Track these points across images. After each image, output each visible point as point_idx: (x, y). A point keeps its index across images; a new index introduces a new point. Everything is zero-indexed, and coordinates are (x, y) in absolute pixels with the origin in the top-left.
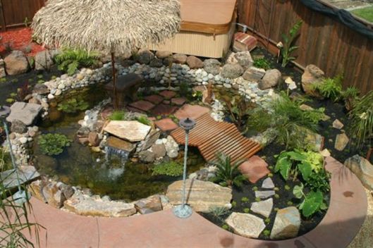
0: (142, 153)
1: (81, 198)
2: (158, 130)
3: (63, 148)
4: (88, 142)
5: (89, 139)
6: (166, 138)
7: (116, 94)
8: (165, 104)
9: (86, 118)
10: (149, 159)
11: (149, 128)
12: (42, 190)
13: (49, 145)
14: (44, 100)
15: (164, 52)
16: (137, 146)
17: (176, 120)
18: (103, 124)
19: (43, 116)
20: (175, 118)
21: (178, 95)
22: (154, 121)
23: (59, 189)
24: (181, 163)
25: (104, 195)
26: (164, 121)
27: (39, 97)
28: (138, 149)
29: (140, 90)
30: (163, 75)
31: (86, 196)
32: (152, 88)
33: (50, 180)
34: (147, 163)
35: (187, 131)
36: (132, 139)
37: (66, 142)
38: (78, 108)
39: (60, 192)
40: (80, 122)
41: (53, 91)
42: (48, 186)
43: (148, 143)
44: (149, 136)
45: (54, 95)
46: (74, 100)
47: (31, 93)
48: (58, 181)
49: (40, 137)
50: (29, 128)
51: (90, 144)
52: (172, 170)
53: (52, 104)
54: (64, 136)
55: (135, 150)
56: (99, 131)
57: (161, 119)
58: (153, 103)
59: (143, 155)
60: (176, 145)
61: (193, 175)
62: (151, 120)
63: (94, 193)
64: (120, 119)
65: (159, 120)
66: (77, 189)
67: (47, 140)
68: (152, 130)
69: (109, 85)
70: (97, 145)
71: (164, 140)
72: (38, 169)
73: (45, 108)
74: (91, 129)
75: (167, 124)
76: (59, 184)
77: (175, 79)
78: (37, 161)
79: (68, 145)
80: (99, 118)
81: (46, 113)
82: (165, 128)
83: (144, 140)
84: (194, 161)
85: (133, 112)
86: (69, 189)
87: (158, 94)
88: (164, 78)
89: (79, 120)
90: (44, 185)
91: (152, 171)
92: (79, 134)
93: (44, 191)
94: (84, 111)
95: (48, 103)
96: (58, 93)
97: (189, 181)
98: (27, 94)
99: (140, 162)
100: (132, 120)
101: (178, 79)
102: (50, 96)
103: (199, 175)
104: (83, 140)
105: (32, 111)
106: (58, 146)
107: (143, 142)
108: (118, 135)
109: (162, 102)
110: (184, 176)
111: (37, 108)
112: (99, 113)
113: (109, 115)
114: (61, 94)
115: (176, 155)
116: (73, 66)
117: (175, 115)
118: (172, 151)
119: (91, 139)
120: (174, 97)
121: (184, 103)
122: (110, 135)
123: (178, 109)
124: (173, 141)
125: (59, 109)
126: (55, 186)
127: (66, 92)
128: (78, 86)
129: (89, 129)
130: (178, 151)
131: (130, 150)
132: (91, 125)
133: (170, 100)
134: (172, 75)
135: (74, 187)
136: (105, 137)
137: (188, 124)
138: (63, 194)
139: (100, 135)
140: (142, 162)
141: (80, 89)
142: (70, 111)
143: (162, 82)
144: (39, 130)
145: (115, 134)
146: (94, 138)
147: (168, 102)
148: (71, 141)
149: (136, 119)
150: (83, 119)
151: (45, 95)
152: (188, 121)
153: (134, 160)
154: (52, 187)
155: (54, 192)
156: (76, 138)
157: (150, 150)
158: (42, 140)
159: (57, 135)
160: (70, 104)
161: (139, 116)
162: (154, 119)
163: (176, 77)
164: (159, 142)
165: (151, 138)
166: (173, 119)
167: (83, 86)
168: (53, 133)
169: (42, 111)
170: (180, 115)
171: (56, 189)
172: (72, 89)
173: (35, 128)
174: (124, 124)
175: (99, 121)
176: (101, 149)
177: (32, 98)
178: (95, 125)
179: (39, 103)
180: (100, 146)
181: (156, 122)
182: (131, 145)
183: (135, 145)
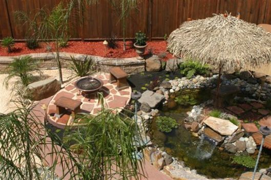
0: (228, 144)
1: (176, 167)
2: (243, 130)
3: (172, 128)
4: (190, 128)
5: (191, 126)
6: (248, 137)
7: (217, 98)
8: (252, 112)
9: (193, 111)
10: (232, 150)
11: (237, 127)
12: (151, 155)
13: (163, 124)
14: (167, 93)
15: (260, 73)
16: (225, 139)
17: (258, 126)
18: (204, 118)
19: (164, 103)
20: (258, 124)
21: (264, 108)
22: (242, 123)
23: (163, 157)
24: (255, 159)
25: (193, 169)
26: (249, 125)
27: (163, 90)
28: (226, 142)
29: (236, 98)
30: (256, 91)
31: (181, 166)
32: (245, 98)
33: (158, 149)
34: (230, 153)
35: (264, 136)
36: (222, 132)
37: (175, 125)
38: (189, 103)
39: (162, 159)
40: (188, 113)
41: (174, 88)
42: (156, 152)
43: (234, 138)
44: (235, 133)
45: (174, 90)
46: (187, 97)
47: (159, 86)
48: (163, 151)
49: (158, 117)
50: (153, 110)
51: (191, 130)
52: (247, 163)
53: (171, 96)
54: (175, 120)
55: (223, 141)
56: (200, 123)
57: (248, 123)
58: (244, 110)
59: (228, 146)
60: (254, 145)
61: (263, 170)
62: (239, 122)
63: (186, 165)
64: (217, 116)
65: (246, 123)
66: (176, 160)
67: (163, 120)
68: (239, 130)
69: (214, 90)
70: (196, 132)
71: (246, 139)
72: (152, 139)
73: (166, 99)
74: (195, 119)
75: (252, 127)
76: (164, 153)
77: (264, 94)
78: (153, 134)
79: (176, 127)
80: (202, 113)
81: (166, 102)
82: (248, 130)
83: (232, 135)
84: (266, 160)
85: (227, 113)
86: (169, 158)
87: (249, 104)
88: (256, 92)
89: (187, 111)
90: (153, 151)
91: (232, 160)
92: (185, 121)
93: (152, 155)
94: (193, 105)
95: (169, 95)
96: (177, 89)
97: (259, 174)
98: (156, 86)
99: (225, 151)
100: (226, 119)
101: (266, 96)
102: (172, 91)
103: (268, 172)
104: (187, 126)
105: (157, 99)
106: (169, 127)
107: (230, 137)
108: (212, 128)
109: (250, 111)
110: (255, 169)
111: (161, 97)
112: (202, 110)
113: (210, 112)
114: (179, 91)
115: (253, 152)
116: (191, 73)
117: (259, 122)
118: (251, 148)
119: (193, 126)
120: (261, 108)
121: (267, 115)
122: (207, 126)
123: (261, 118)
124: (253, 141)
125: (176, 101)
126: (160, 154)
127: (183, 89)
128: (192, 87)
129: (193, 119)
130: (255, 150)
131: (220, 141)
132: (195, 117)
133: (257, 110)
134: (263, 91)
135: (173, 158)
136: (203, 127)
137: (266, 131)
138: (164, 161)
139: (200, 125)
140: (226, 151)
141: (193, 89)
142: (182, 103)
143: (254, 95)
144: (159, 113)
145: (211, 127)
146: (195, 126)
147: (256, 111)
148: (179, 125)
149: (229, 119)
150: (191, 111)
151: (168, 89)
152: (266, 128)
153: (221, 149)
154: (158, 154)
155: (159, 158)
156: (183, 123)
157: (234, 144)
158: (159, 120)
159: (170, 119)
160: (184, 99)
161: (231, 117)
162: (243, 121)
163: (265, 94)
164: (242, 139)
165: (237, 135)
166: (256, 125)
167: (195, 87)
168: (168, 116)
169: (163, 100)
170: (263, 123)
171: (161, 156)
172: (188, 89)
173: (156, 111)
174: (219, 121)
175: (201, 115)
176: (199, 135)
177: (159, 89)
178: (198, 117)
179: (163, 94)
180: (199, 133)
181: (243, 124)
182: (220, 137)
183: (223, 138)
